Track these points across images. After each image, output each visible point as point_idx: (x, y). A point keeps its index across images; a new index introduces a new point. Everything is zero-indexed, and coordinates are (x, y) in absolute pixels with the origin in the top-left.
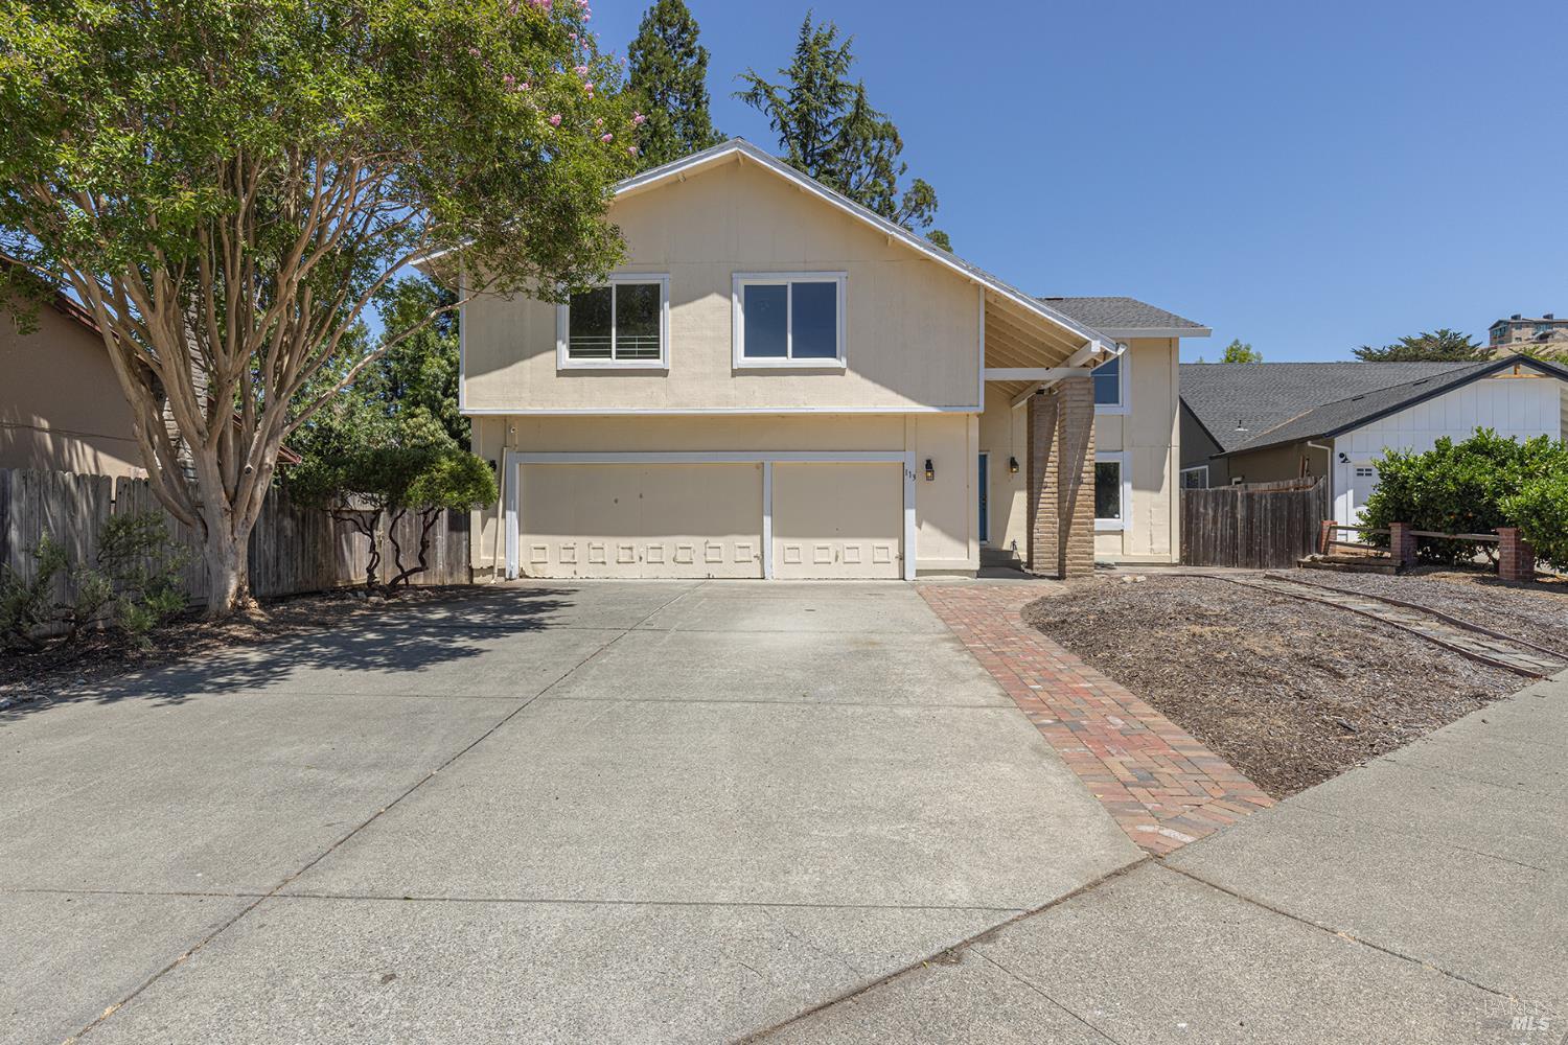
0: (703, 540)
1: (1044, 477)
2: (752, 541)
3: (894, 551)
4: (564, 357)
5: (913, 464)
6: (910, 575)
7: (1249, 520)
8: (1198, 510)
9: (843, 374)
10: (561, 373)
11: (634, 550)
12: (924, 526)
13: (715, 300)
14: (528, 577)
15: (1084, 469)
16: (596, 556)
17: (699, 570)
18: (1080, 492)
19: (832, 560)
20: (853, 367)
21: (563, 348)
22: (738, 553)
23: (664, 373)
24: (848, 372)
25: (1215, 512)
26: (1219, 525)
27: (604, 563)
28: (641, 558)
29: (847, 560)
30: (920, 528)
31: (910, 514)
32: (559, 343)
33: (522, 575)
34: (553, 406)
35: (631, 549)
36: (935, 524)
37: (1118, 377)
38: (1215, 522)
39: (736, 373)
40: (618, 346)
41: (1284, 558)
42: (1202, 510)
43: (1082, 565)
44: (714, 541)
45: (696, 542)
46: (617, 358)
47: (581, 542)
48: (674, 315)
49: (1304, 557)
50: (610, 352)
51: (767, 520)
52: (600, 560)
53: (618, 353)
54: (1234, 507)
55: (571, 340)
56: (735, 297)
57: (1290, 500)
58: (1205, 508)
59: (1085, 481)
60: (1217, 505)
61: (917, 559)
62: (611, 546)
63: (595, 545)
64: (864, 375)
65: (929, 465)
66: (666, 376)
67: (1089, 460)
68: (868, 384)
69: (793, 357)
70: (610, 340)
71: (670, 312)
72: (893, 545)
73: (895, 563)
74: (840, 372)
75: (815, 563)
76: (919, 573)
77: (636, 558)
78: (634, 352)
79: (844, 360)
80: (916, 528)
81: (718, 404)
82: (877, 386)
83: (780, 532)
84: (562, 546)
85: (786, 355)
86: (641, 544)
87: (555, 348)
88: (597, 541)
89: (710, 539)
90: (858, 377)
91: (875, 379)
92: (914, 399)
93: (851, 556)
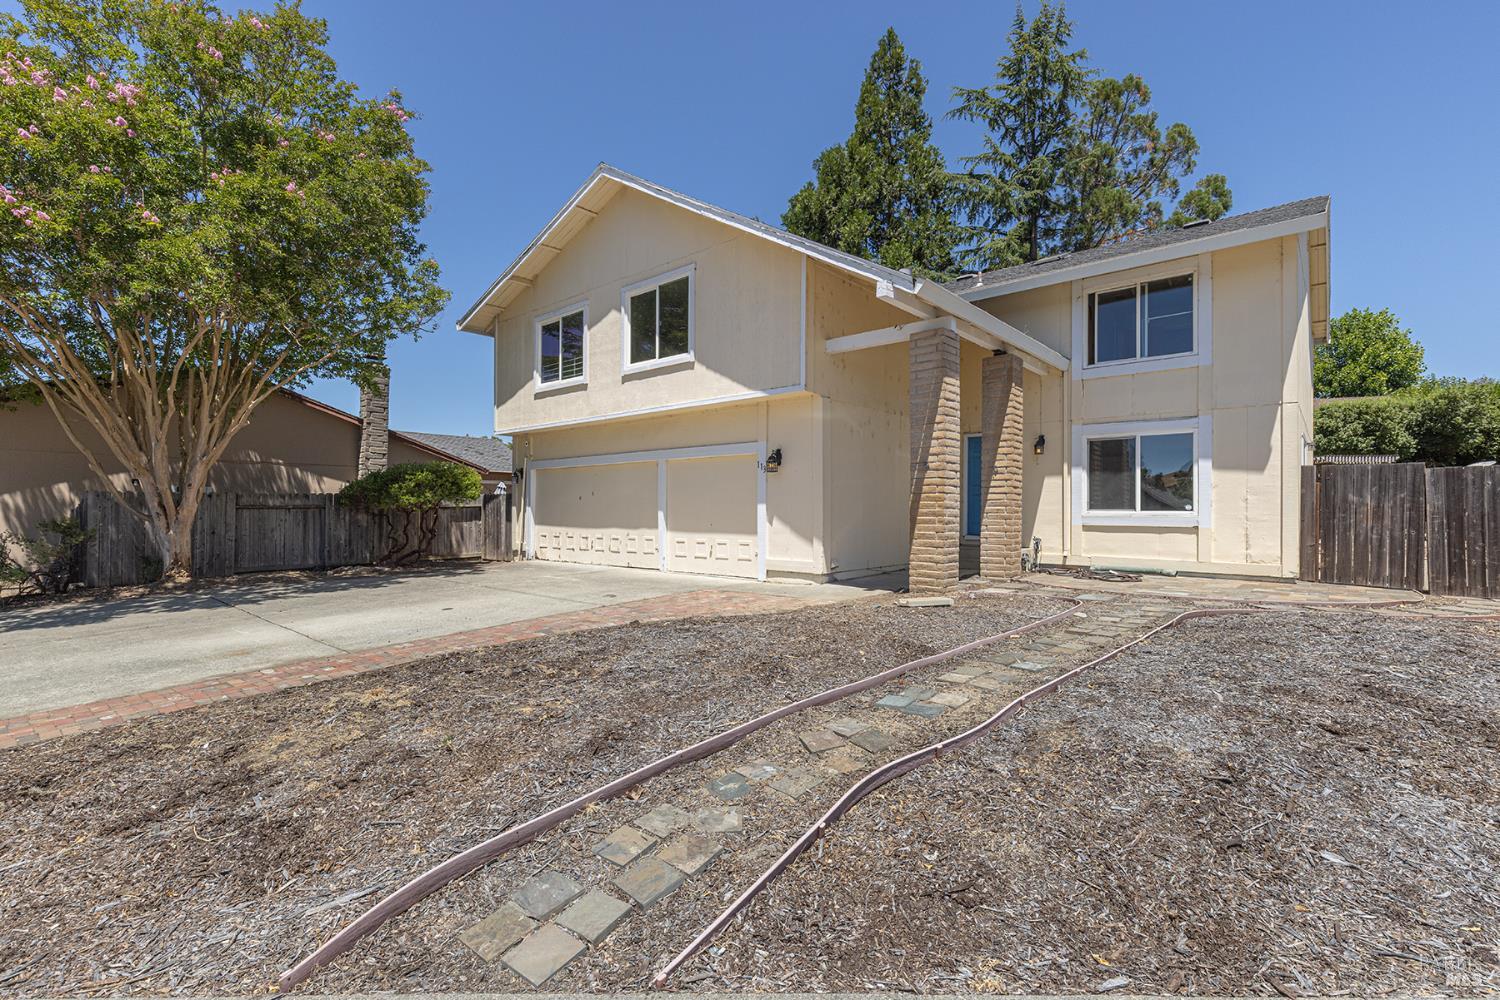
0: (625, 532)
2: (648, 533)
3: (754, 550)
4: (537, 384)
5: (762, 454)
6: (762, 576)
8: (1345, 500)
9: (692, 368)
10: (537, 397)
12: (775, 522)
13: (613, 314)
14: (539, 559)
15: (932, 450)
16: (569, 544)
17: (622, 559)
18: (926, 481)
19: (707, 555)
20: (700, 359)
21: (537, 377)
22: (645, 545)
23: (583, 387)
24: (697, 365)
26: (1387, 521)
27: (573, 550)
28: (592, 547)
29: (719, 556)
30: (771, 523)
31: (762, 509)
32: (535, 372)
33: (536, 557)
34: (533, 423)
35: (587, 538)
36: (785, 520)
37: (1191, 314)
38: (1378, 514)
39: (626, 378)
40: (562, 369)
42: (1352, 497)
44: (633, 533)
45: (621, 534)
46: (562, 379)
47: (563, 532)
48: (590, 336)
50: (558, 376)
51: (661, 515)
52: (572, 547)
53: (564, 374)
55: (542, 369)
56: (623, 310)
59: (930, 465)
61: (768, 557)
62: (578, 536)
63: (569, 535)
64: (709, 367)
65: (777, 458)
66: (586, 389)
67: (938, 439)
68: (711, 374)
69: (659, 357)
70: (558, 365)
71: (588, 333)
72: (751, 541)
73: (755, 562)
74: (689, 366)
75: (696, 558)
76: (768, 573)
77: (590, 547)
78: (572, 373)
79: (692, 353)
80: (768, 524)
82: (718, 376)
83: (673, 526)
84: (554, 534)
85: (655, 357)
86: (592, 535)
87: (532, 378)
88: (570, 531)
89: (630, 531)
90: (704, 368)
91: (716, 370)
92: (745, 385)
93: (719, 552)
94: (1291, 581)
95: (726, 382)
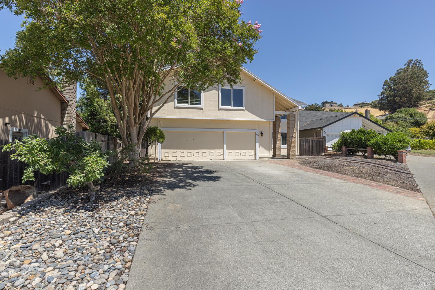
0: (209, 150)
1: (278, 136)
2: (221, 151)
3: (254, 153)
4: (176, 103)
5: (258, 133)
6: (257, 158)
7: (312, 146)
8: (302, 144)
9: (244, 111)
10: (175, 108)
11: (192, 153)
12: (260, 147)
13: (214, 91)
14: (164, 160)
15: (294, 134)
16: (182, 155)
17: (208, 158)
18: (293, 139)
19: (240, 155)
20: (246, 109)
21: (176, 101)
22: (217, 154)
23: (202, 109)
24: (245, 110)
25: (306, 144)
27: (184, 156)
28: (193, 155)
30: (259, 147)
31: (257, 144)
32: (175, 100)
33: (162, 160)
34: (173, 116)
35: (191, 153)
36: (263, 147)
38: (306, 146)
39: (219, 110)
40: (190, 101)
41: (318, 154)
42: (303, 143)
43: (293, 156)
44: (212, 151)
45: (207, 151)
46: (190, 104)
47: (178, 151)
48: (204, 94)
49: (322, 154)
50: (188, 103)
51: (225, 146)
52: (183, 156)
54: (309, 143)
55: (178, 99)
56: (219, 91)
57: (320, 141)
58: (304, 143)
60: (306, 142)
61: (259, 154)
62: (186, 152)
63: (182, 152)
64: (249, 112)
65: (261, 133)
68: (250, 114)
69: (233, 106)
70: (188, 100)
72: (253, 151)
73: (254, 156)
74: (244, 110)
75: (236, 156)
76: (260, 158)
77: (192, 155)
78: (194, 103)
79: (245, 108)
81: (215, 117)
82: (252, 114)
83: (227, 149)
84: (173, 152)
85: (231, 106)
86: (193, 152)
88: (182, 151)
89: (211, 150)
90: (248, 112)
91: (251, 113)
92: (260, 118)
93: (244, 154)
94: (298, 156)
95: (254, 116)
